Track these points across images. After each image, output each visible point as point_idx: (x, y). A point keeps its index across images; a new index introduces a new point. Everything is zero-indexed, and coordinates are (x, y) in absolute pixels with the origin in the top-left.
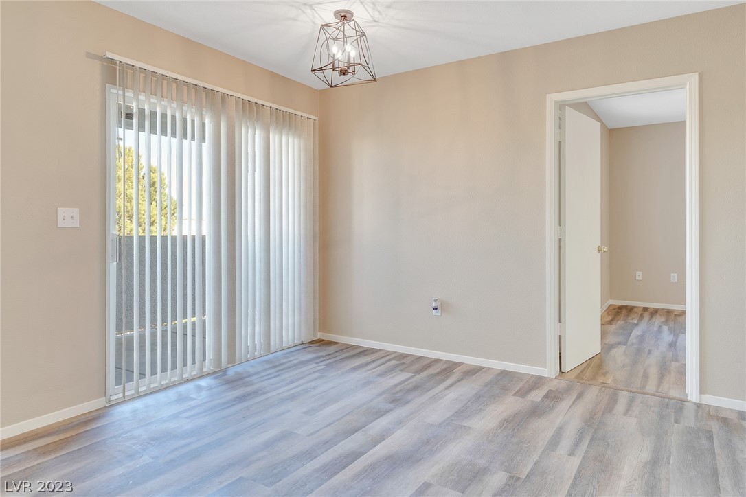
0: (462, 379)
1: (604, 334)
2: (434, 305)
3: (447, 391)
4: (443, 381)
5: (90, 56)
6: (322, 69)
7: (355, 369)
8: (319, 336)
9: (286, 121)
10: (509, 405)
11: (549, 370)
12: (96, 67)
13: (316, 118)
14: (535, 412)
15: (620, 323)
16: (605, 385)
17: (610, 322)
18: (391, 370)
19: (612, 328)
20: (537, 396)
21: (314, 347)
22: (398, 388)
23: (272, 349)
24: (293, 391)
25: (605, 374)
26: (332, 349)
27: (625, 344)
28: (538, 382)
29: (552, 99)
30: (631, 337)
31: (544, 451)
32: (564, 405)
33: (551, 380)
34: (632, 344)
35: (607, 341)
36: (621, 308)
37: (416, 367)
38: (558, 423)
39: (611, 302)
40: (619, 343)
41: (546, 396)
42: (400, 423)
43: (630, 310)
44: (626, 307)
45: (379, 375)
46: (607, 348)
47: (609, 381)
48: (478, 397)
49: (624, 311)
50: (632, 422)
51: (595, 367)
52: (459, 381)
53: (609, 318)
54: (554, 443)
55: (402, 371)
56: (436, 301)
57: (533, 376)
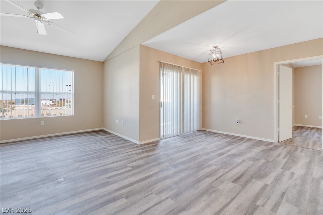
0: (247, 141)
1: (293, 133)
2: (237, 121)
3: (243, 143)
4: (241, 141)
5: (157, 62)
6: (210, 61)
7: (215, 137)
8: (202, 129)
9: (194, 72)
10: (263, 147)
11: (275, 141)
12: (158, 63)
13: (201, 71)
14: (271, 149)
15: (299, 131)
16: (293, 146)
17: (295, 130)
18: (225, 138)
19: (296, 132)
20: (271, 146)
21: (201, 131)
22: (229, 142)
23: (192, 131)
24: (202, 140)
25: (293, 143)
26: (206, 132)
27: (301, 136)
28: (271, 143)
29: (275, 64)
30: (303, 135)
31: (275, 157)
32: (281, 149)
33: (275, 143)
34: (303, 136)
35: (294, 135)
36: (299, 127)
37: (233, 137)
38: (279, 152)
39: (295, 125)
40: (299, 136)
41: (274, 147)
42: (233, 148)
43: (303, 127)
44: (301, 126)
45: (223, 139)
46: (294, 137)
47: (295, 144)
48: (253, 145)
49: (300, 127)
50: (303, 154)
51: (290, 142)
52: (246, 141)
53: (294, 129)
54: (279, 156)
55: (228, 138)
56: (238, 120)
57: (269, 142)
